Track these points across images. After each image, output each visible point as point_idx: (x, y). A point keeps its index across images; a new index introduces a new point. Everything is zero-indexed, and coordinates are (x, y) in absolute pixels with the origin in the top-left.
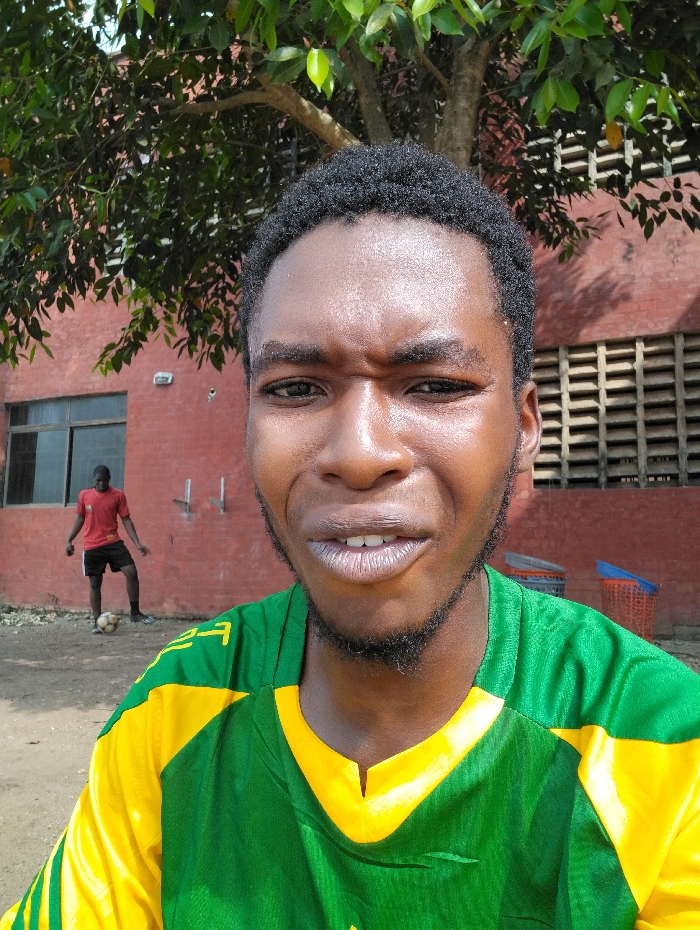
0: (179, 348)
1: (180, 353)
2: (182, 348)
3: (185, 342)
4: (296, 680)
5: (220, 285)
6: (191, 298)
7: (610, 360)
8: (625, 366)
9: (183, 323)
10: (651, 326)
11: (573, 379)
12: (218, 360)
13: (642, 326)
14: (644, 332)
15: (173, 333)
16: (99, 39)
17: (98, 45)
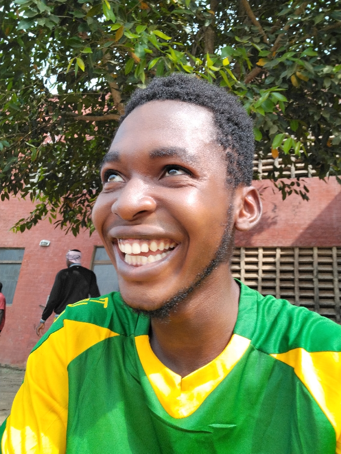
1: (57, 226)
2: (58, 224)
3: (60, 222)
5: (83, 198)
6: (68, 202)
7: (265, 256)
8: (271, 260)
9: (61, 213)
10: (284, 242)
11: (247, 263)
12: (75, 231)
13: (279, 242)
14: (280, 245)
15: (54, 217)
16: (46, 83)
17: (45, 85)
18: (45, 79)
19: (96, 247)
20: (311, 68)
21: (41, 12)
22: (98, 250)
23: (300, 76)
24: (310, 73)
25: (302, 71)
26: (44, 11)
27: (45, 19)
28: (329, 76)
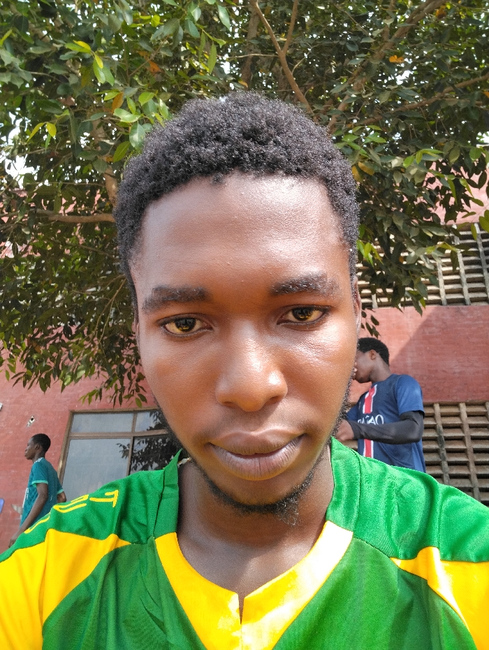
0: (17, 378)
1: (16, 382)
2: (19, 379)
3: (22, 375)
4: (174, 528)
5: (57, 341)
6: (34, 344)
9: (24, 362)
12: (45, 384)
15: (13, 369)
16: (9, 167)
17: (7, 171)
18: (8, 162)
19: (73, 413)
20: (378, 159)
21: (6, 65)
22: (76, 417)
23: (363, 167)
24: (375, 164)
25: (366, 162)
26: (9, 63)
27: (10, 74)
28: (399, 169)
